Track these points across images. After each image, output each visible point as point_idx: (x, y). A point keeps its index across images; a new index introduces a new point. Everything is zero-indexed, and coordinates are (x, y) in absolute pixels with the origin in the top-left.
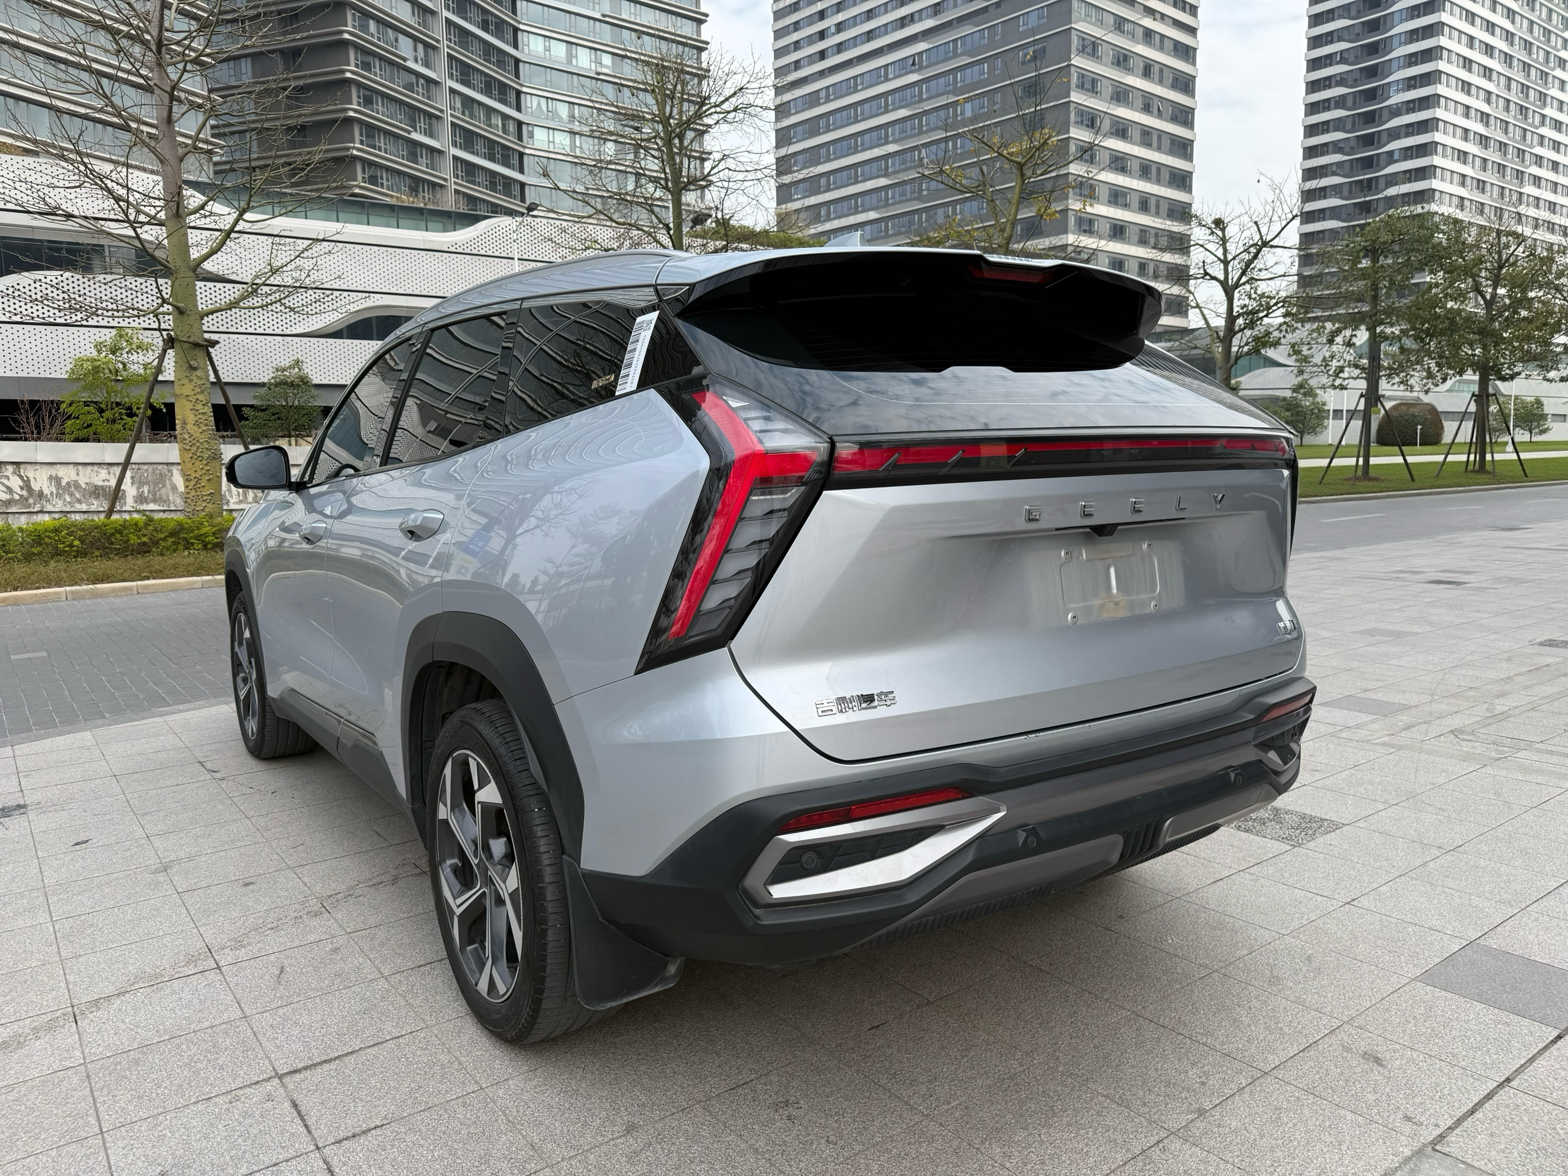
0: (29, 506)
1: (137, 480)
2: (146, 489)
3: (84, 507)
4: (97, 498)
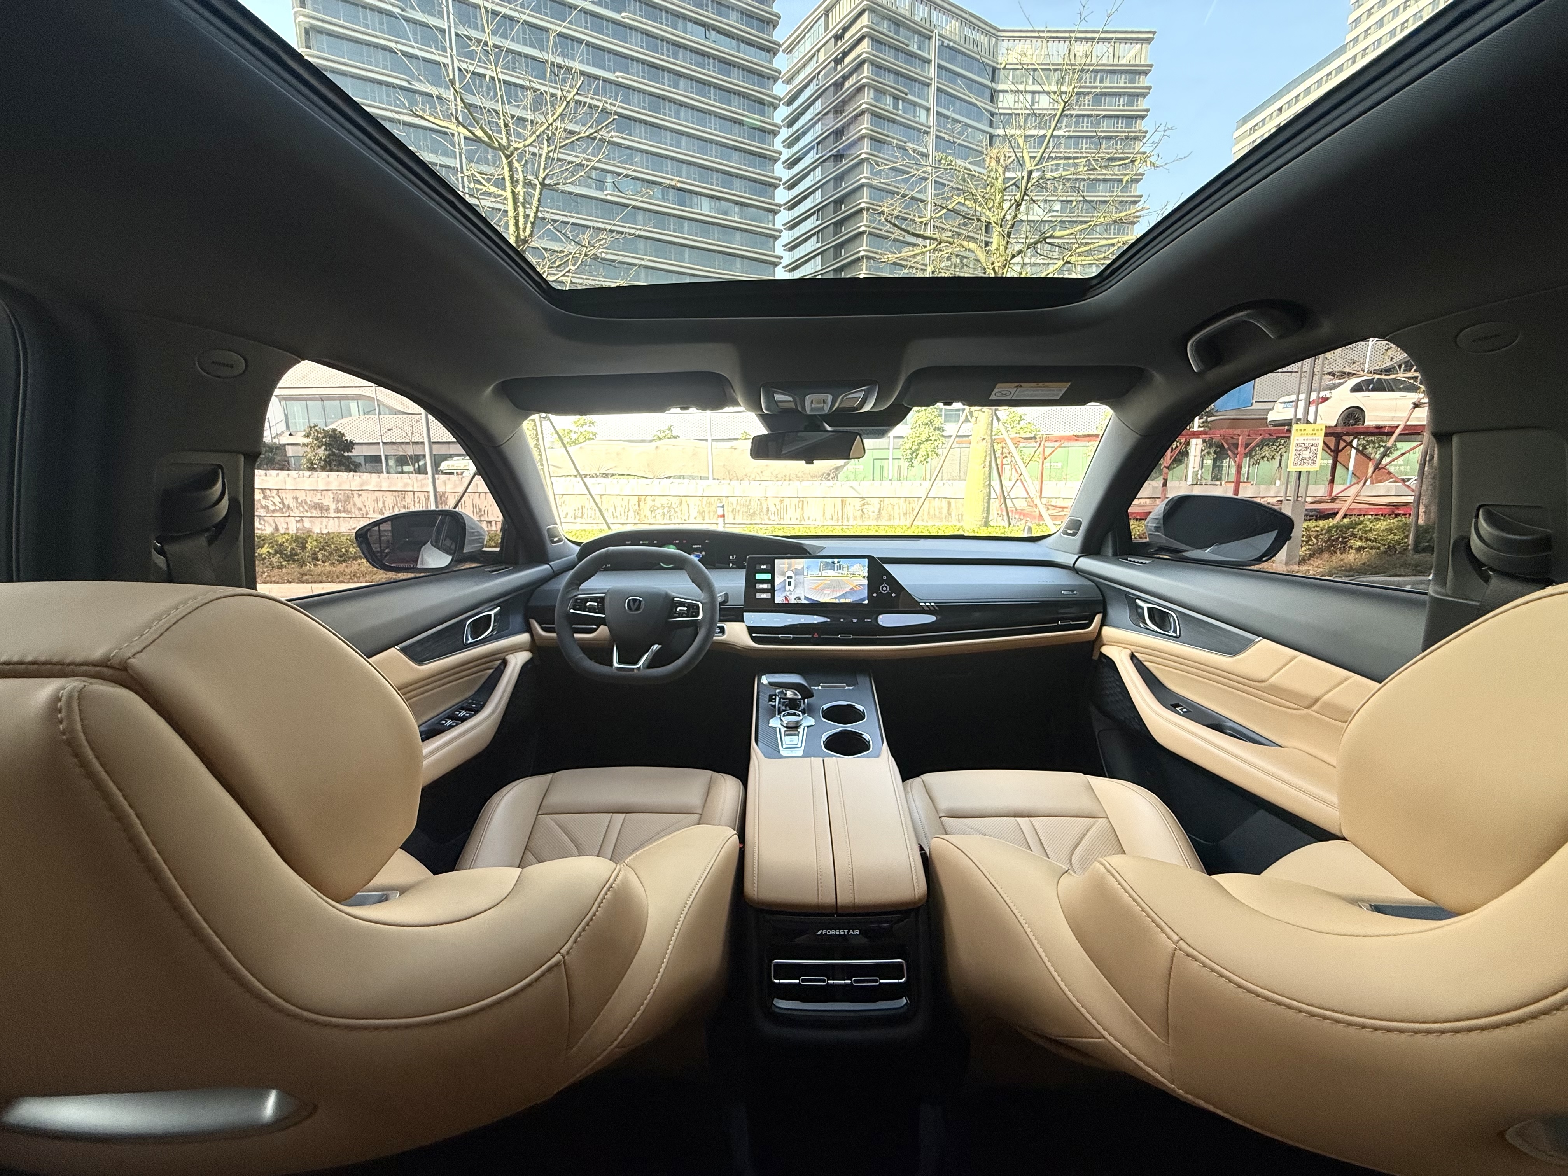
0: (283, 513)
1: (336, 499)
2: (340, 504)
3: (309, 514)
4: (315, 509)
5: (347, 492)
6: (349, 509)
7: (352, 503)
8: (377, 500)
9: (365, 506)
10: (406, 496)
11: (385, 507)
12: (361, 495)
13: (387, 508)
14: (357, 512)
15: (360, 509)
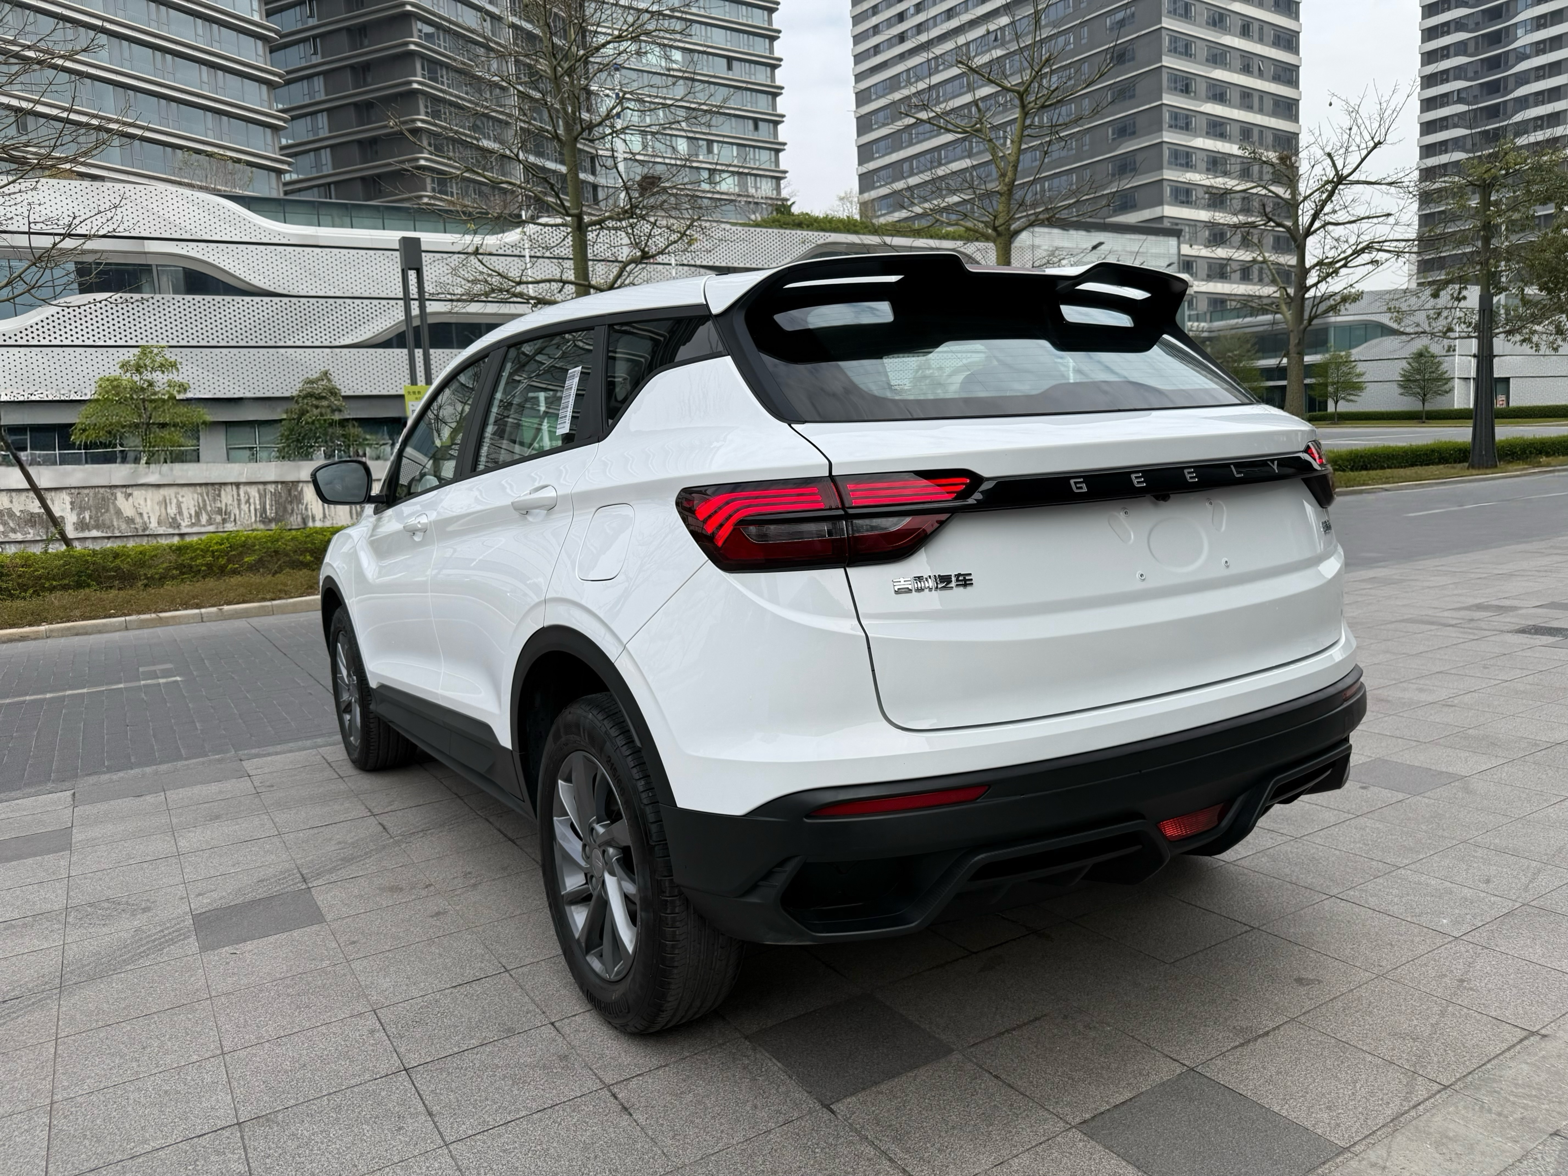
5: (102, 490)
6: (108, 522)
7: (112, 511)
8: (165, 503)
9: (141, 514)
10: (223, 492)
11: (180, 513)
12: (130, 495)
13: (186, 514)
14: (124, 526)
15: (130, 521)
